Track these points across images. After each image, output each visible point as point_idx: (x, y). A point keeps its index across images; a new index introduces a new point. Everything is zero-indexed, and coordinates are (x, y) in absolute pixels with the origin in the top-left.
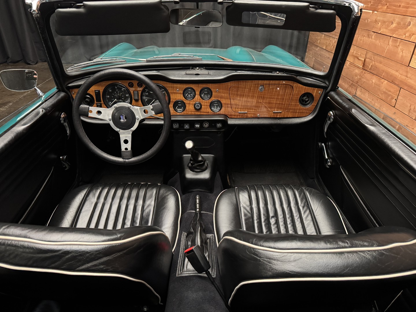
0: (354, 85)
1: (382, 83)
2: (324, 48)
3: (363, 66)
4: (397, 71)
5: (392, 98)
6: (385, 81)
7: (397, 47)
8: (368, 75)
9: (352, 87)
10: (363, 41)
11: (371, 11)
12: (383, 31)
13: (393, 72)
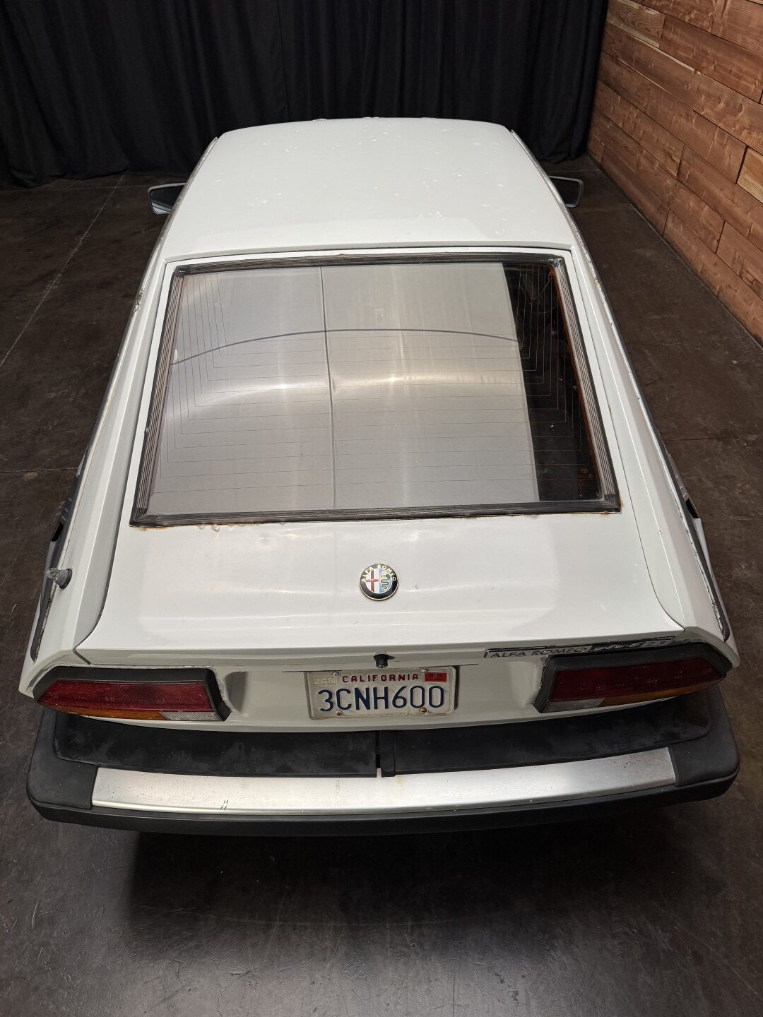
0: (664, 209)
1: (702, 210)
2: (620, 125)
3: (678, 174)
4: (721, 190)
5: (714, 237)
6: (705, 207)
7: (724, 146)
8: (683, 192)
9: (661, 213)
10: (680, 126)
11: (693, 70)
12: (706, 111)
13: (717, 191)
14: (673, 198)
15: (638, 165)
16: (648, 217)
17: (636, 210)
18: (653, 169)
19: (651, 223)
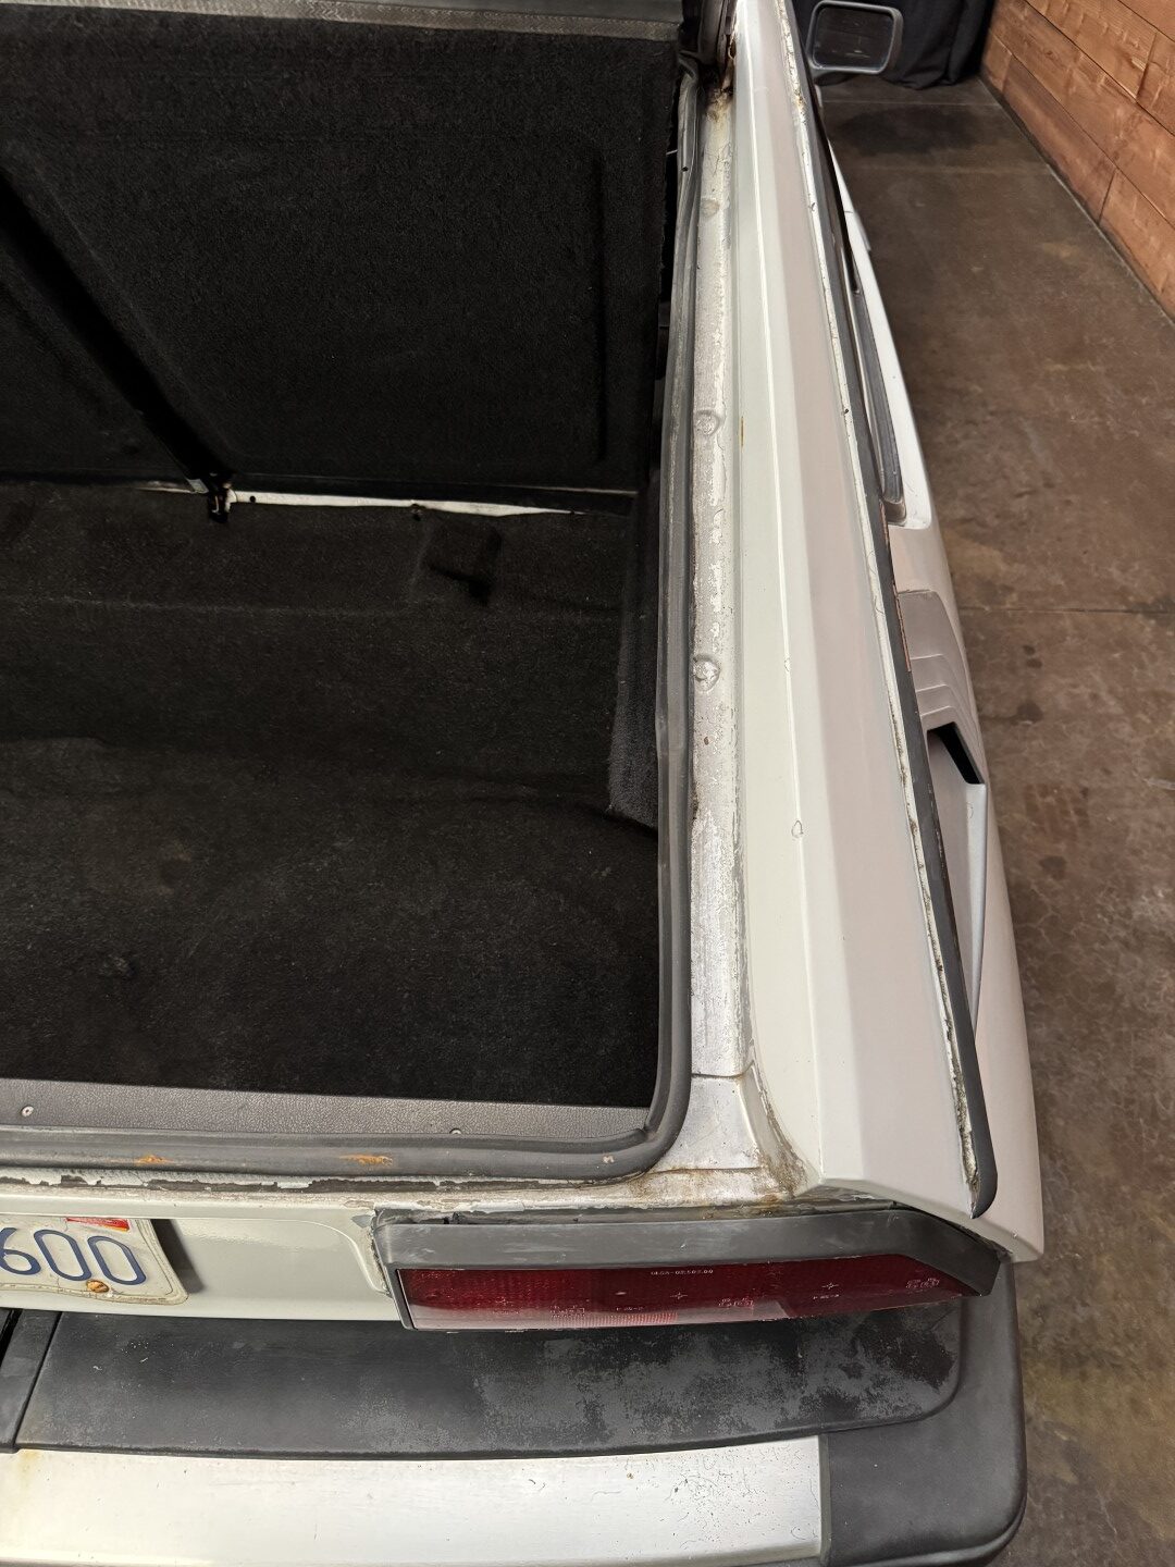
14: (1125, 143)
15: (1069, 84)
16: (1075, 187)
17: (1055, 175)
18: (1094, 89)
19: (1080, 199)
